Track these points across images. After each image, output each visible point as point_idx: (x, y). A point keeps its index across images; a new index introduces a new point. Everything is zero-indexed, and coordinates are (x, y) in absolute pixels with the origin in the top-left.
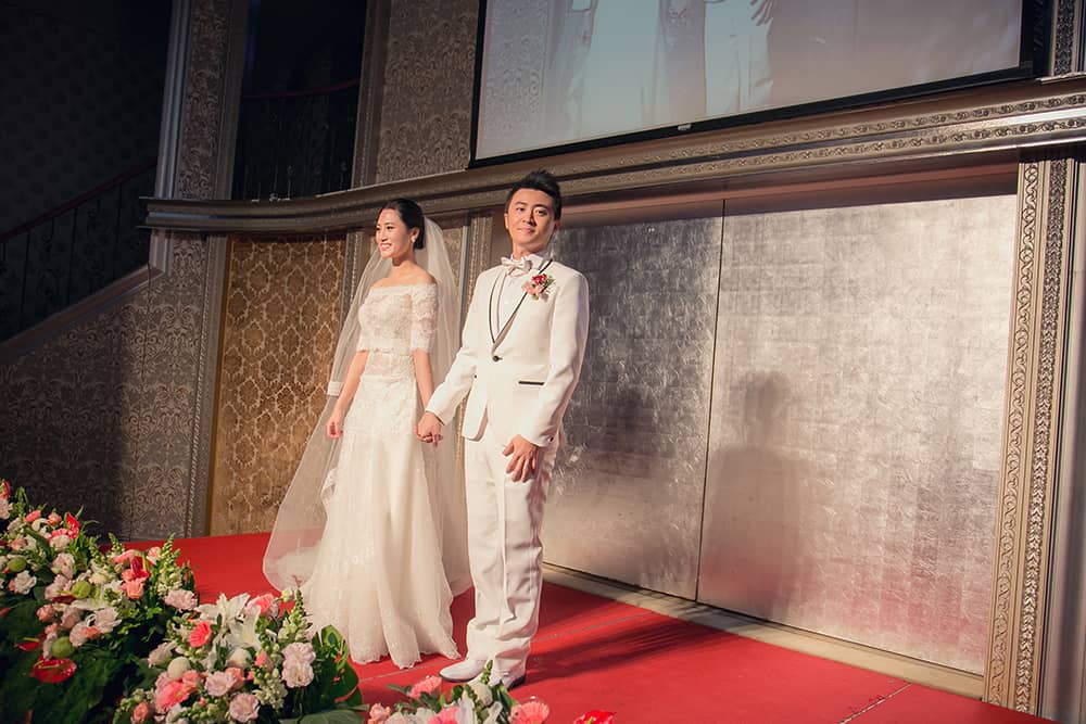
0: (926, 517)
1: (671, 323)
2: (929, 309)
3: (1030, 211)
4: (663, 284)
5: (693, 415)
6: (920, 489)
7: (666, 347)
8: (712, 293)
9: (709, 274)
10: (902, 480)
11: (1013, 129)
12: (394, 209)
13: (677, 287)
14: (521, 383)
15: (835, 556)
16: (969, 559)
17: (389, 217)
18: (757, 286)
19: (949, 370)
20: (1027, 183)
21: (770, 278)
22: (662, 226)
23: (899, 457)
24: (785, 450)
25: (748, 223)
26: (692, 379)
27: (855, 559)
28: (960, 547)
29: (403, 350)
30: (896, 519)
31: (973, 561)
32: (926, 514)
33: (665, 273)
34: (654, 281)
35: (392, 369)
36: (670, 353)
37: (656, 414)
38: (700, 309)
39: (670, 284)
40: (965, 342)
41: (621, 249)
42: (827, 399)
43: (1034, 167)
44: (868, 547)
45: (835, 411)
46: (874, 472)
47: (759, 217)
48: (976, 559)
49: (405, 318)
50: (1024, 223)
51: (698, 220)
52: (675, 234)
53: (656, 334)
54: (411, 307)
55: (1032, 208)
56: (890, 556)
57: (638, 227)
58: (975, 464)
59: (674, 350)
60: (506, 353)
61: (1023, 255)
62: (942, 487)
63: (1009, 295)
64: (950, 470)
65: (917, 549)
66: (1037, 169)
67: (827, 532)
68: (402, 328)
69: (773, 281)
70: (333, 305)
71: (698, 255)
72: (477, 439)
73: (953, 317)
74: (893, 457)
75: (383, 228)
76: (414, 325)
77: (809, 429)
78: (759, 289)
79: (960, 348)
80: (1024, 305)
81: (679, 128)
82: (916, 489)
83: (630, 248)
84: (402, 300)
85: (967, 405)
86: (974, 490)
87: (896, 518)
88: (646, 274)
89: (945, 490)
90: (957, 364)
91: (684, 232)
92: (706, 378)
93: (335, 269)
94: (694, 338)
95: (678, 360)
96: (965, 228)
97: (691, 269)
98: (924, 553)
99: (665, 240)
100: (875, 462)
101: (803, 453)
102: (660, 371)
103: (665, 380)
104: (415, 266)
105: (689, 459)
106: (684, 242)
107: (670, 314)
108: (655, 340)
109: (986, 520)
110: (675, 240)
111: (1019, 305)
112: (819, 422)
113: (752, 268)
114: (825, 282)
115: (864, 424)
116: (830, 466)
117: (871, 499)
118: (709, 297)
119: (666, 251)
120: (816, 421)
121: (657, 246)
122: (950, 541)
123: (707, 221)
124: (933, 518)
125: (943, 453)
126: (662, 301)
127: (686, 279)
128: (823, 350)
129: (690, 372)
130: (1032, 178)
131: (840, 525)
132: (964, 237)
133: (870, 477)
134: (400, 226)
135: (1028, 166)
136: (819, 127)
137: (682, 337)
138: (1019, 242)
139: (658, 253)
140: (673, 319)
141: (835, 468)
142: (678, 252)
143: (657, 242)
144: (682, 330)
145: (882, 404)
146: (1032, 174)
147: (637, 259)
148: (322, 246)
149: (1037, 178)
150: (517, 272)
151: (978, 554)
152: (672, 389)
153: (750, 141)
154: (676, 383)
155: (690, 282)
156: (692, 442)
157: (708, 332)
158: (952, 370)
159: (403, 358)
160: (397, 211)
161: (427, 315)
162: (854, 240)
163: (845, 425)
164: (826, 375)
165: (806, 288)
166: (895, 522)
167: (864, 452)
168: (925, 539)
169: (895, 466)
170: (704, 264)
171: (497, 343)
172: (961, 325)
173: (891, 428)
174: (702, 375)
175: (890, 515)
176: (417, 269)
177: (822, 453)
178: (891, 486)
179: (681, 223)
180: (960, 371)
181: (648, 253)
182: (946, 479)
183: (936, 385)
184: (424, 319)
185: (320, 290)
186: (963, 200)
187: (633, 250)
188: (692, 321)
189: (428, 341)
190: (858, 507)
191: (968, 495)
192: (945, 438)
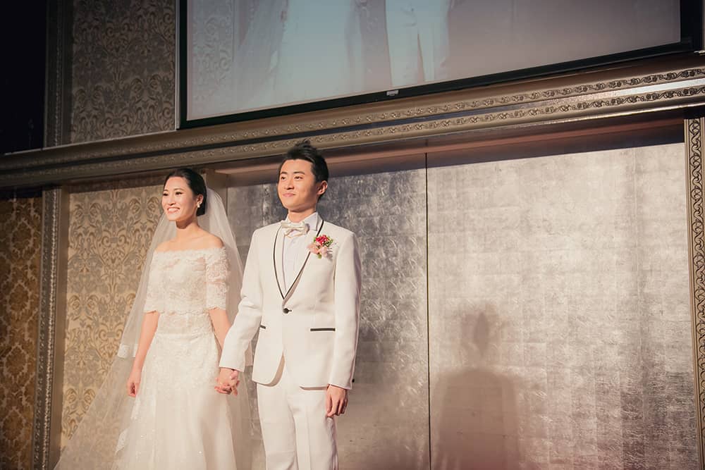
0: (630, 417)
1: (385, 264)
2: (614, 240)
3: (696, 158)
4: (375, 229)
5: (413, 344)
6: (622, 393)
7: (383, 285)
8: (421, 235)
9: (417, 219)
10: (606, 386)
11: (678, 92)
12: (182, 176)
13: (389, 232)
14: (312, 330)
15: (555, 458)
16: (673, 450)
17: (177, 184)
18: (461, 228)
19: (637, 290)
20: (692, 135)
21: (473, 220)
22: (370, 178)
23: (600, 368)
24: (499, 368)
25: (449, 173)
26: (409, 312)
27: (572, 459)
28: (664, 440)
29: (200, 309)
30: (604, 421)
31: (676, 452)
32: (632, 414)
33: (376, 219)
34: (366, 228)
35: (189, 327)
36: (387, 289)
37: (377, 345)
38: (412, 249)
39: (382, 229)
40: (647, 267)
41: (333, 199)
42: (533, 321)
43: (697, 122)
44: (583, 447)
45: (541, 331)
46: (581, 381)
47: (459, 168)
48: (678, 450)
49: (200, 280)
50: (692, 168)
51: (403, 172)
52: (383, 184)
53: (372, 273)
54: (205, 269)
55: (698, 155)
56: (603, 454)
57: (347, 180)
58: (667, 368)
59: (390, 287)
60: (295, 306)
61: (693, 194)
62: (641, 390)
63: (684, 226)
64: (647, 375)
65: (626, 445)
66: (699, 124)
67: (545, 437)
68: (196, 289)
69: (475, 222)
70: (29, 263)
71: (406, 202)
72: (274, 384)
73: (635, 246)
74: (596, 368)
75: (171, 195)
76: (209, 286)
77: (519, 348)
78: (464, 230)
79: (644, 272)
80: (698, 234)
81: (388, 94)
82: (619, 393)
83: (341, 198)
84: (197, 263)
85: (655, 319)
86: (669, 390)
87: (604, 419)
88: (359, 222)
89: (644, 392)
90: (643, 284)
91: (392, 183)
92: (422, 309)
93: (29, 226)
94: (407, 275)
95: (395, 296)
96: (639, 172)
97: (399, 216)
98: (633, 448)
99: (374, 190)
100: (582, 373)
101: (517, 370)
102: (377, 307)
103: (384, 313)
104: (200, 229)
105: (413, 383)
106: (392, 191)
107: (384, 255)
108: (371, 279)
109: (682, 415)
110: (384, 190)
111: (694, 235)
112: (529, 342)
113: (455, 212)
114: (522, 222)
115: (567, 340)
116: (541, 379)
117: (580, 405)
118: (419, 239)
119: (375, 200)
120: (524, 341)
121: (367, 196)
122: (654, 436)
123: (412, 172)
124: (637, 417)
125: (639, 360)
126: (375, 244)
127: (396, 224)
128: (525, 279)
129: (407, 306)
130: (696, 131)
131: (556, 430)
132: (638, 179)
133: (577, 386)
134: (187, 192)
135: (691, 121)
136: (513, 92)
137: (397, 275)
138: (689, 183)
139: (369, 202)
140: (387, 260)
141: (546, 380)
142: (386, 200)
143: (367, 192)
144: (396, 269)
145: (582, 322)
146: (695, 128)
147: (348, 208)
148: (12, 203)
149: (699, 131)
150: (295, 233)
151: (680, 445)
152: (391, 322)
153: (453, 105)
154: (394, 317)
155: (400, 227)
156: (415, 368)
157: (421, 269)
158: (639, 291)
159: (200, 316)
160: (184, 178)
161: (222, 276)
162: (545, 185)
163: (550, 343)
164: (530, 301)
165: (507, 227)
166: (604, 424)
167: (570, 364)
168: (632, 436)
169: (599, 375)
170: (412, 210)
171: (285, 299)
172: (642, 252)
173: (592, 343)
174: (418, 307)
175: (599, 418)
176: (201, 232)
177: (534, 369)
178: (597, 392)
179: (387, 175)
180: (646, 291)
181: (359, 202)
182: (644, 383)
183: (626, 304)
184: (218, 280)
185: (12, 249)
186: (634, 149)
187: (344, 200)
188: (405, 261)
189: (224, 301)
190: (570, 413)
191: (664, 395)
192: (639, 348)
